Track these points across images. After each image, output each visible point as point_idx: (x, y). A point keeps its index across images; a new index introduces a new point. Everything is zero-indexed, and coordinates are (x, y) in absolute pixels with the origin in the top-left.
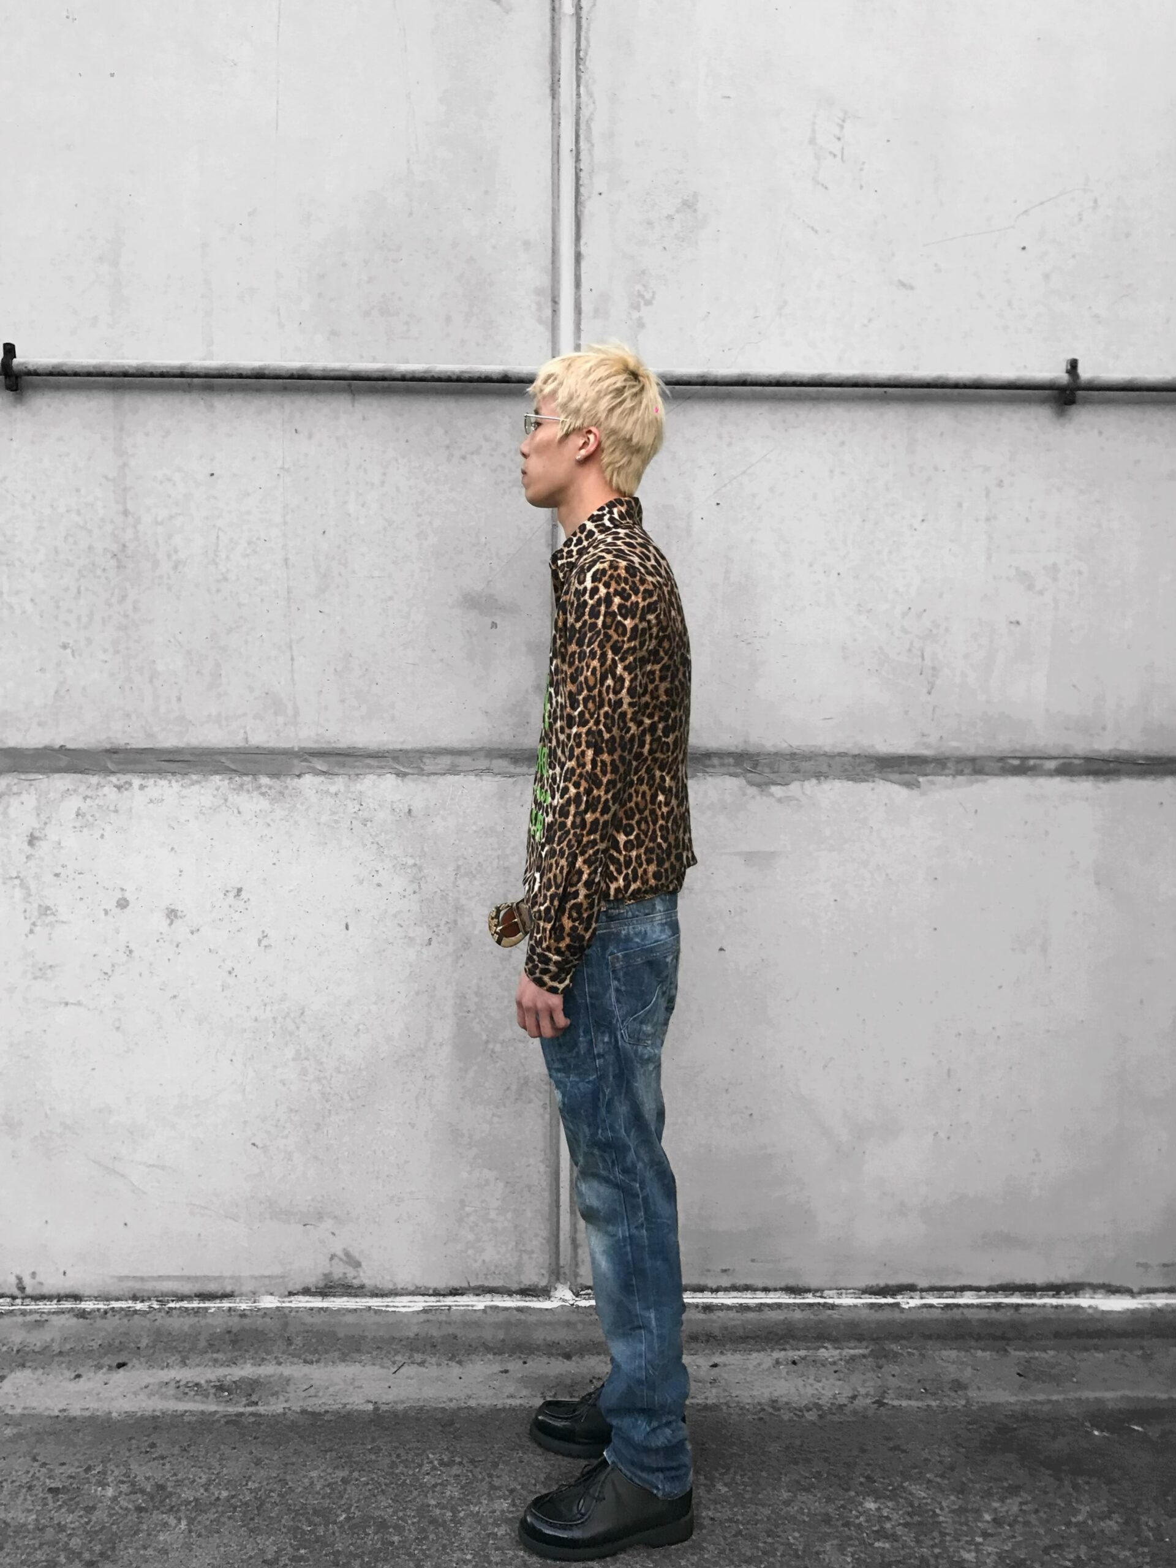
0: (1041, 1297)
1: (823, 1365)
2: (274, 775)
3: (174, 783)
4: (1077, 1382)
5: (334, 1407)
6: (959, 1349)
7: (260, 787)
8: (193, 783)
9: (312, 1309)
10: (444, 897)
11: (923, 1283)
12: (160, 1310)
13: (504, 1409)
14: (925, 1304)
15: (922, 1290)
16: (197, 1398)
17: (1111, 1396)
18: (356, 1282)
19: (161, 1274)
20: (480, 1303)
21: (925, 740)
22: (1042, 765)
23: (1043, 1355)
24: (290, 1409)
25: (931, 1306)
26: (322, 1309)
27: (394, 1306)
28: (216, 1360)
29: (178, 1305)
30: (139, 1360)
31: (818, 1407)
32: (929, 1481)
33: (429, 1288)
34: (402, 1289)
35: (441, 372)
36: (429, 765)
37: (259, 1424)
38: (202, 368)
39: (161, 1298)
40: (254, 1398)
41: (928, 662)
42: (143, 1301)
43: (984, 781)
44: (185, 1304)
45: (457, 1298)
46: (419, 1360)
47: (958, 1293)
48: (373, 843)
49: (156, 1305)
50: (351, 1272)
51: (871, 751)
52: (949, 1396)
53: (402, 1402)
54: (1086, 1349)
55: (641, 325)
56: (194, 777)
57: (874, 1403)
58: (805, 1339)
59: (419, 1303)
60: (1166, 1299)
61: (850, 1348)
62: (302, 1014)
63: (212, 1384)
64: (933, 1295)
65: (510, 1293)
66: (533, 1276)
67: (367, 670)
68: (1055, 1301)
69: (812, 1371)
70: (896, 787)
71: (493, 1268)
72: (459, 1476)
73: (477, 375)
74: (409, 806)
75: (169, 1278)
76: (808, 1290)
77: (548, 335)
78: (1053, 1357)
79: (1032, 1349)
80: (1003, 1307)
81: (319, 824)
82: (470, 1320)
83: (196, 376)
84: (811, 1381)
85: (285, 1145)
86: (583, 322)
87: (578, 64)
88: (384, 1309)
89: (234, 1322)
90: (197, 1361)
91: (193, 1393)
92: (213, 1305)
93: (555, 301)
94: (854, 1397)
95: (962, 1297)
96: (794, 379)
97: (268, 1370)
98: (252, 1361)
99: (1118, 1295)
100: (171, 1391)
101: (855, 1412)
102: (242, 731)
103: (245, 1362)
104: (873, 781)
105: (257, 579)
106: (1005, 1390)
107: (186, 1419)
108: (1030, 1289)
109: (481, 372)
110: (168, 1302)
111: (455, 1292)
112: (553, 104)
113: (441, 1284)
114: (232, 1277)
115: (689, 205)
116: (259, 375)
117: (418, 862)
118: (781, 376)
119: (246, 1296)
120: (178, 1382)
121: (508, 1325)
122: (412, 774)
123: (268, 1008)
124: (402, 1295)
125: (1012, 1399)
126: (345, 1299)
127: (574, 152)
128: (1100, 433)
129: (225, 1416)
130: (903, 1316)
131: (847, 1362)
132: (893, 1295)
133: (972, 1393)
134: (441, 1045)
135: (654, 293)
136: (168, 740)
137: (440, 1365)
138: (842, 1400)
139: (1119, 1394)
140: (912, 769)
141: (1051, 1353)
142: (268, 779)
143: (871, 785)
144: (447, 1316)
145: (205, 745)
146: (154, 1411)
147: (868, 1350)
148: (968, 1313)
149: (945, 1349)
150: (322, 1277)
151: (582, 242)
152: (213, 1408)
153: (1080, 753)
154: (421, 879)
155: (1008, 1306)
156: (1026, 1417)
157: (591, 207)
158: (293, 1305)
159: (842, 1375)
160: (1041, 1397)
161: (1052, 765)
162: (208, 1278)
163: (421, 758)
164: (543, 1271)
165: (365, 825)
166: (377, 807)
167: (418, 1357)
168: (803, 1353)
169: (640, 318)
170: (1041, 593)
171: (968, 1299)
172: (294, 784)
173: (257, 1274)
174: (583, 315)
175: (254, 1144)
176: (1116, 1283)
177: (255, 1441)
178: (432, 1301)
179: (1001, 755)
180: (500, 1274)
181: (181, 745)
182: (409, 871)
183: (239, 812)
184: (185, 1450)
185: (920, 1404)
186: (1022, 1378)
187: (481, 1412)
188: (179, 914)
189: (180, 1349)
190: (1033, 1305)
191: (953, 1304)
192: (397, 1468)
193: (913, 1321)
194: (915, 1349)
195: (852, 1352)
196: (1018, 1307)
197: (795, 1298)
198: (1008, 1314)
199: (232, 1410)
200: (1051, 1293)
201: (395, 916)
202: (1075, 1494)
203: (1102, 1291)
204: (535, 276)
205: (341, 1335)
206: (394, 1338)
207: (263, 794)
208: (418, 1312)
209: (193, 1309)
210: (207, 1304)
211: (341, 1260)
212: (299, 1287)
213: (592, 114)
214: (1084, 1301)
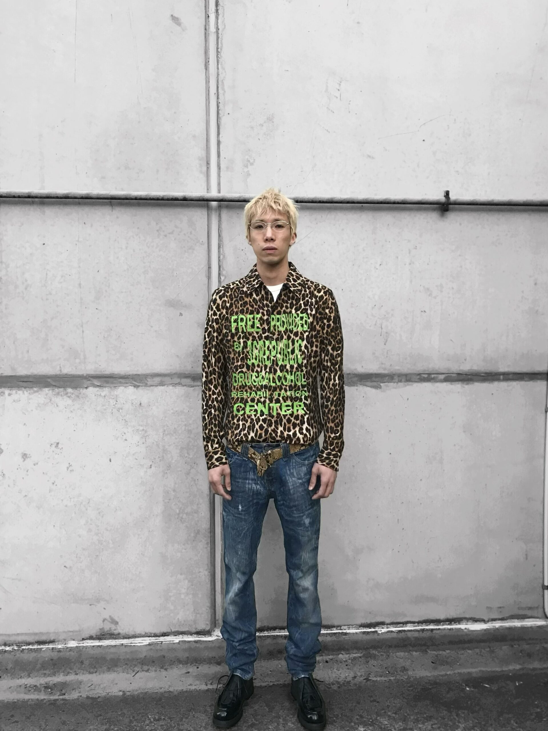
0: (443, 625)
1: (341, 662)
2: (75, 388)
3: (25, 392)
4: (459, 665)
5: (103, 695)
6: (404, 652)
7: (67, 393)
8: (35, 392)
9: (93, 646)
10: (158, 445)
11: (388, 621)
12: (18, 650)
13: (186, 691)
14: (389, 631)
15: (387, 624)
16: (36, 692)
17: (475, 671)
18: (116, 632)
19: (18, 632)
20: (176, 639)
21: (383, 366)
22: (437, 377)
23: (444, 653)
24: (81, 696)
25: (392, 632)
26: (99, 646)
27: (134, 643)
28: (45, 674)
29: (27, 647)
30: (7, 675)
31: (338, 683)
32: (389, 716)
33: (152, 633)
34: (139, 634)
35: (154, 196)
36: (150, 381)
37: (66, 704)
38: (38, 194)
39: (19, 645)
40: (63, 692)
41: (384, 330)
42: (9, 646)
43: (412, 385)
44: (30, 647)
45: (165, 637)
46: (146, 669)
47: (405, 625)
48: (122, 420)
49: (16, 648)
50: (113, 627)
51: (355, 372)
52: (399, 674)
53: (137, 691)
54: (464, 649)
55: (249, 175)
56: (35, 389)
57: (364, 679)
58: (333, 650)
59: (147, 641)
60: (500, 623)
61: (353, 654)
62: (89, 503)
63: (43, 686)
64: (393, 626)
65: (191, 634)
66: (203, 626)
67: (119, 336)
68: (449, 627)
69: (336, 666)
70: (369, 388)
71: (183, 622)
72: (163, 725)
73: (171, 197)
74: (140, 401)
75: (22, 634)
76: (333, 627)
77: (205, 179)
78: (448, 653)
79: (439, 650)
80: (426, 631)
81: (96, 411)
82: (172, 647)
83: (36, 197)
84: (335, 670)
85: (81, 566)
86: (221, 173)
87: (217, 55)
88: (129, 644)
89: (55, 655)
90: (36, 674)
91: (33, 690)
92: (44, 647)
93: (208, 163)
94: (355, 677)
95: (406, 626)
96: (320, 199)
97: (71, 678)
98: (63, 674)
99: (478, 623)
100: (23, 689)
101: (355, 685)
102: (58, 367)
103: (59, 675)
104: (357, 386)
105: (65, 294)
106: (425, 670)
107: (29, 703)
108: (437, 622)
109: (173, 196)
110: (22, 646)
111: (164, 635)
112: (206, 72)
113: (157, 631)
114: (54, 633)
115: (270, 119)
116: (66, 197)
117: (145, 429)
118: (313, 198)
119: (61, 641)
120: (26, 685)
121: (190, 649)
122: (142, 386)
123: (72, 500)
124: (138, 637)
125: (429, 675)
126: (111, 640)
127: (216, 94)
128: (460, 224)
129: (49, 701)
130: (379, 637)
131: (352, 660)
132: (374, 627)
133: (410, 673)
134: (157, 515)
135: (254, 160)
136: (22, 371)
137: (156, 671)
138: (349, 679)
139: (479, 669)
140: (377, 379)
141: (448, 651)
142: (71, 390)
143: (356, 387)
144: (160, 646)
145: (40, 374)
146: (13, 699)
147: (362, 654)
148: (409, 634)
149: (398, 652)
150: (99, 630)
151: (220, 136)
152: (42, 697)
153: (455, 371)
154: (146, 436)
155: (427, 630)
156: (435, 683)
157: (224, 120)
158: (84, 645)
159: (349, 667)
160: (443, 673)
161: (442, 377)
162: (41, 633)
163: (146, 378)
164: (208, 623)
165: (119, 411)
166: (125, 402)
167: (146, 668)
168: (331, 657)
169: (248, 171)
170: (435, 298)
171: (409, 627)
172: (84, 392)
173: (66, 630)
174: (221, 170)
175: (65, 566)
176: (477, 617)
177: (63, 713)
178: (153, 640)
179: (419, 373)
180: (186, 625)
181: (29, 374)
182: (140, 433)
183: (57, 406)
184: (28, 718)
185: (386, 679)
186: (434, 664)
187: (176, 693)
188: (28, 456)
189: (28, 669)
190: (439, 629)
191: (402, 630)
192: (132, 723)
193: (383, 639)
194: (384, 652)
195: (355, 655)
196: (432, 630)
197: (327, 631)
198: (428, 634)
199: (52, 698)
200: (447, 623)
201: (134, 455)
202: (457, 719)
203: (471, 621)
204: (199, 152)
205: (108, 659)
206: (134, 659)
207: (69, 397)
208: (146, 645)
209: (34, 649)
210: (41, 647)
211: (109, 622)
212: (87, 636)
213: (224, 77)
214: (462, 626)
